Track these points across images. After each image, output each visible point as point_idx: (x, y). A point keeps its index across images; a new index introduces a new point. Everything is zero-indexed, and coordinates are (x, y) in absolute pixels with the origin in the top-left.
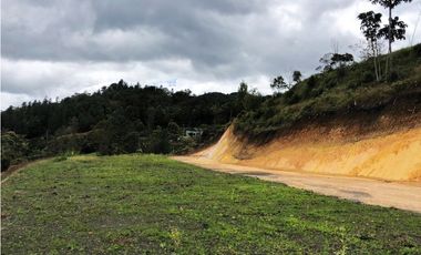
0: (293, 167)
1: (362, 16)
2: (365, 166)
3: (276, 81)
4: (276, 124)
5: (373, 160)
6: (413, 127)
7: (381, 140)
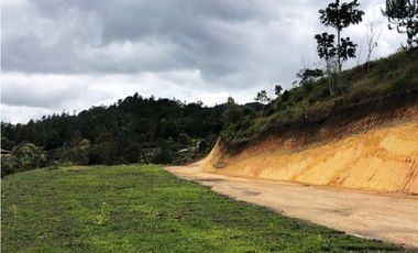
0: (252, 175)
1: (318, 37)
2: (302, 173)
3: (259, 95)
4: (249, 136)
5: (309, 168)
6: (340, 138)
7: (317, 150)
